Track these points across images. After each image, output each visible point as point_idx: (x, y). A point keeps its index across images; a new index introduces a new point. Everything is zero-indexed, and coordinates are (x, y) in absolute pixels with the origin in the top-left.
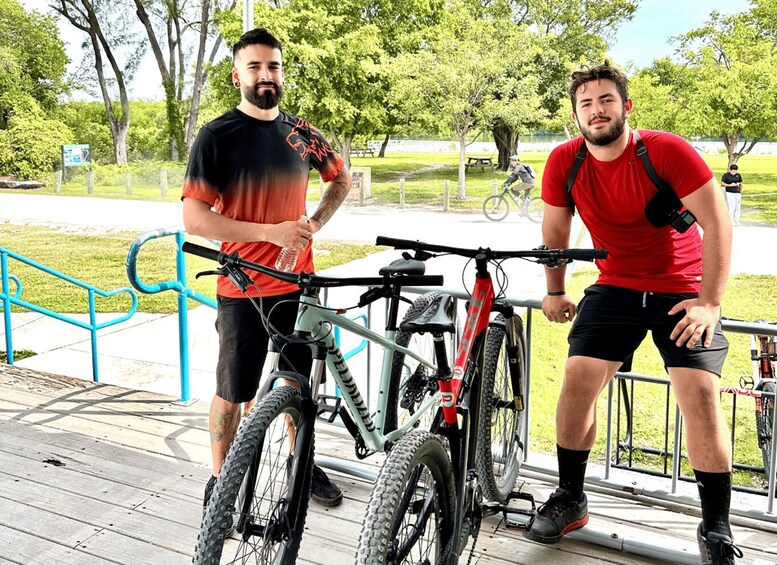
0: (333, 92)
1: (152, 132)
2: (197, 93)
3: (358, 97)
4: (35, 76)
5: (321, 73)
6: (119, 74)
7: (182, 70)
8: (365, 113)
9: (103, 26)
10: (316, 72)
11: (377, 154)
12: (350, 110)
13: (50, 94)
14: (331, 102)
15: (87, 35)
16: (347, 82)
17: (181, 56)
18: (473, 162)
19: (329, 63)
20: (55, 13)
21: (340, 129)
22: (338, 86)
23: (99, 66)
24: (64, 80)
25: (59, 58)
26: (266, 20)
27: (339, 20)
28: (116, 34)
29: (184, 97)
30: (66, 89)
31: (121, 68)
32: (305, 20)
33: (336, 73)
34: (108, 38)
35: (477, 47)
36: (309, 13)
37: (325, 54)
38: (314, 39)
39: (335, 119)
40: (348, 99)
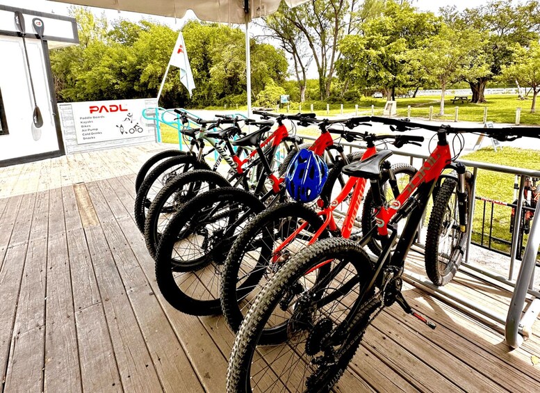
0: (383, 69)
1: (315, 90)
2: (331, 74)
3: (396, 70)
4: (277, 72)
5: (378, 61)
6: (303, 69)
7: (326, 65)
8: (398, 77)
9: (298, 51)
10: (376, 61)
11: (412, 96)
12: (391, 76)
13: (282, 78)
14: (382, 74)
15: (292, 55)
16: (390, 64)
17: (326, 59)
18: (457, 99)
19: (382, 56)
20: (281, 48)
21: (387, 85)
22: (386, 66)
23: (296, 67)
24: (287, 72)
25: (285, 65)
26: (355, 41)
27: (388, 38)
28: (303, 53)
29: (326, 76)
30: (288, 75)
31: (304, 66)
32: (372, 39)
33: (385, 60)
34: (299, 55)
35: (450, 43)
36: (375, 37)
37: (380, 53)
38: (375, 47)
39: (384, 81)
40: (391, 72)
